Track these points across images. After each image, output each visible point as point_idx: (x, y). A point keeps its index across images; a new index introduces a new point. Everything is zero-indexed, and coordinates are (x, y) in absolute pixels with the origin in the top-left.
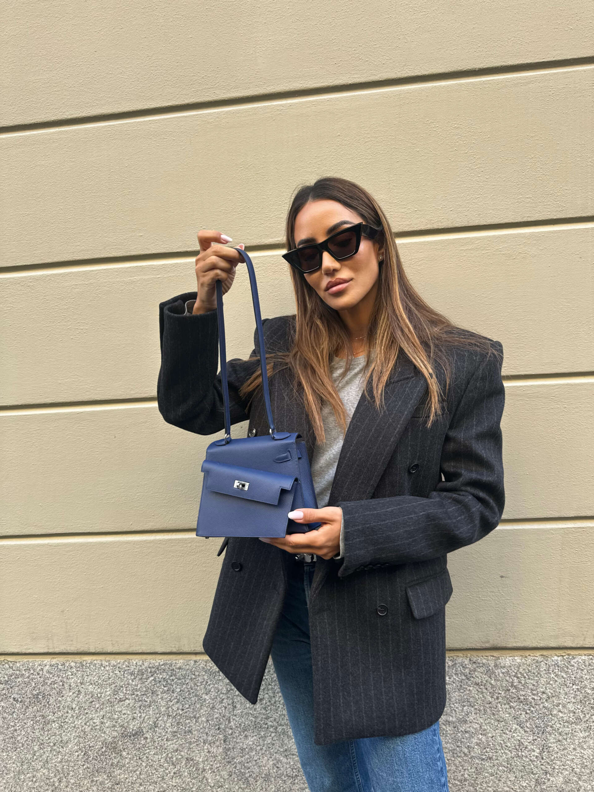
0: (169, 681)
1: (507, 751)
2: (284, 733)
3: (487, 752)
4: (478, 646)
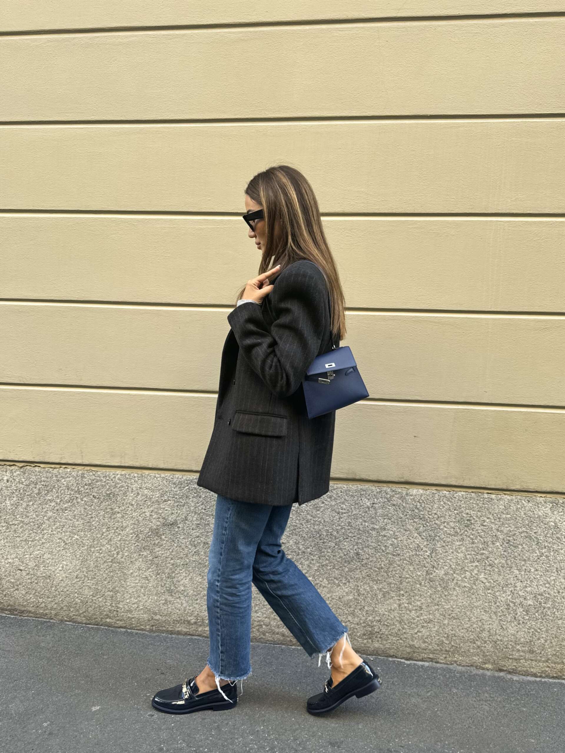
0: (198, 490)
1: (409, 551)
3: (397, 550)
4: (396, 480)
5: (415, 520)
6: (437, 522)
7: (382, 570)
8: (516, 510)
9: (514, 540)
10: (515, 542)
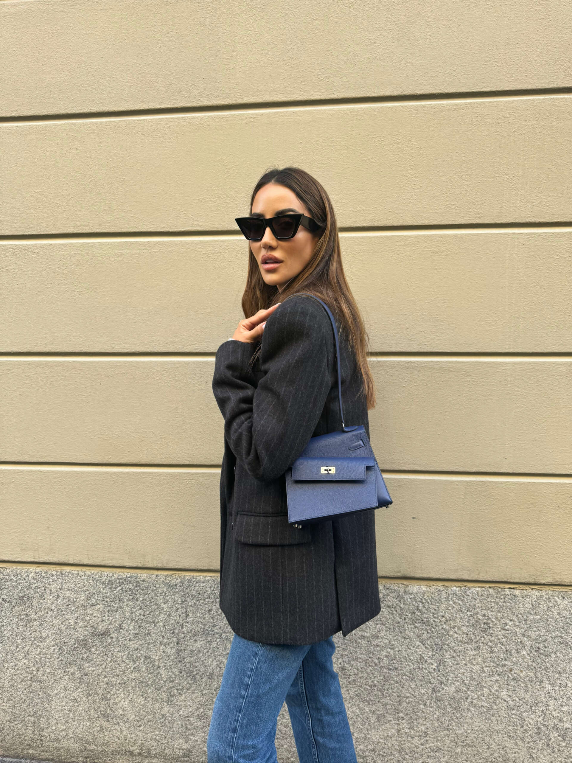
0: (134, 591)
1: (410, 664)
2: (227, 639)
3: (393, 663)
4: (391, 574)
5: (416, 625)
6: (445, 626)
7: (375, 688)
8: (548, 610)
9: (546, 648)
10: (546, 649)
